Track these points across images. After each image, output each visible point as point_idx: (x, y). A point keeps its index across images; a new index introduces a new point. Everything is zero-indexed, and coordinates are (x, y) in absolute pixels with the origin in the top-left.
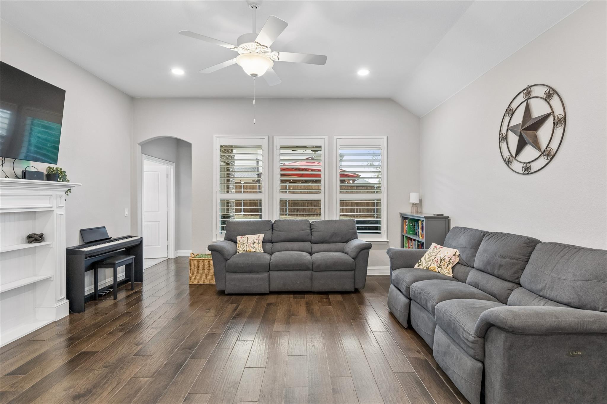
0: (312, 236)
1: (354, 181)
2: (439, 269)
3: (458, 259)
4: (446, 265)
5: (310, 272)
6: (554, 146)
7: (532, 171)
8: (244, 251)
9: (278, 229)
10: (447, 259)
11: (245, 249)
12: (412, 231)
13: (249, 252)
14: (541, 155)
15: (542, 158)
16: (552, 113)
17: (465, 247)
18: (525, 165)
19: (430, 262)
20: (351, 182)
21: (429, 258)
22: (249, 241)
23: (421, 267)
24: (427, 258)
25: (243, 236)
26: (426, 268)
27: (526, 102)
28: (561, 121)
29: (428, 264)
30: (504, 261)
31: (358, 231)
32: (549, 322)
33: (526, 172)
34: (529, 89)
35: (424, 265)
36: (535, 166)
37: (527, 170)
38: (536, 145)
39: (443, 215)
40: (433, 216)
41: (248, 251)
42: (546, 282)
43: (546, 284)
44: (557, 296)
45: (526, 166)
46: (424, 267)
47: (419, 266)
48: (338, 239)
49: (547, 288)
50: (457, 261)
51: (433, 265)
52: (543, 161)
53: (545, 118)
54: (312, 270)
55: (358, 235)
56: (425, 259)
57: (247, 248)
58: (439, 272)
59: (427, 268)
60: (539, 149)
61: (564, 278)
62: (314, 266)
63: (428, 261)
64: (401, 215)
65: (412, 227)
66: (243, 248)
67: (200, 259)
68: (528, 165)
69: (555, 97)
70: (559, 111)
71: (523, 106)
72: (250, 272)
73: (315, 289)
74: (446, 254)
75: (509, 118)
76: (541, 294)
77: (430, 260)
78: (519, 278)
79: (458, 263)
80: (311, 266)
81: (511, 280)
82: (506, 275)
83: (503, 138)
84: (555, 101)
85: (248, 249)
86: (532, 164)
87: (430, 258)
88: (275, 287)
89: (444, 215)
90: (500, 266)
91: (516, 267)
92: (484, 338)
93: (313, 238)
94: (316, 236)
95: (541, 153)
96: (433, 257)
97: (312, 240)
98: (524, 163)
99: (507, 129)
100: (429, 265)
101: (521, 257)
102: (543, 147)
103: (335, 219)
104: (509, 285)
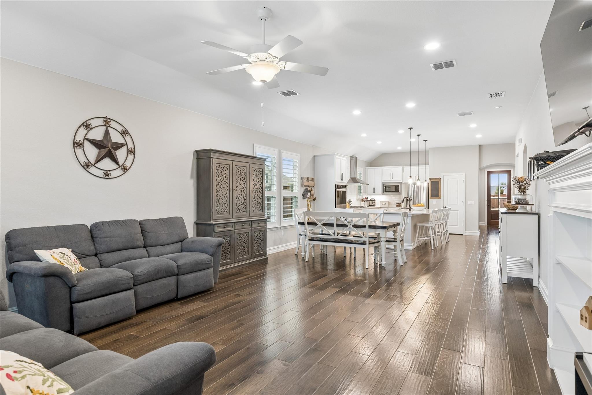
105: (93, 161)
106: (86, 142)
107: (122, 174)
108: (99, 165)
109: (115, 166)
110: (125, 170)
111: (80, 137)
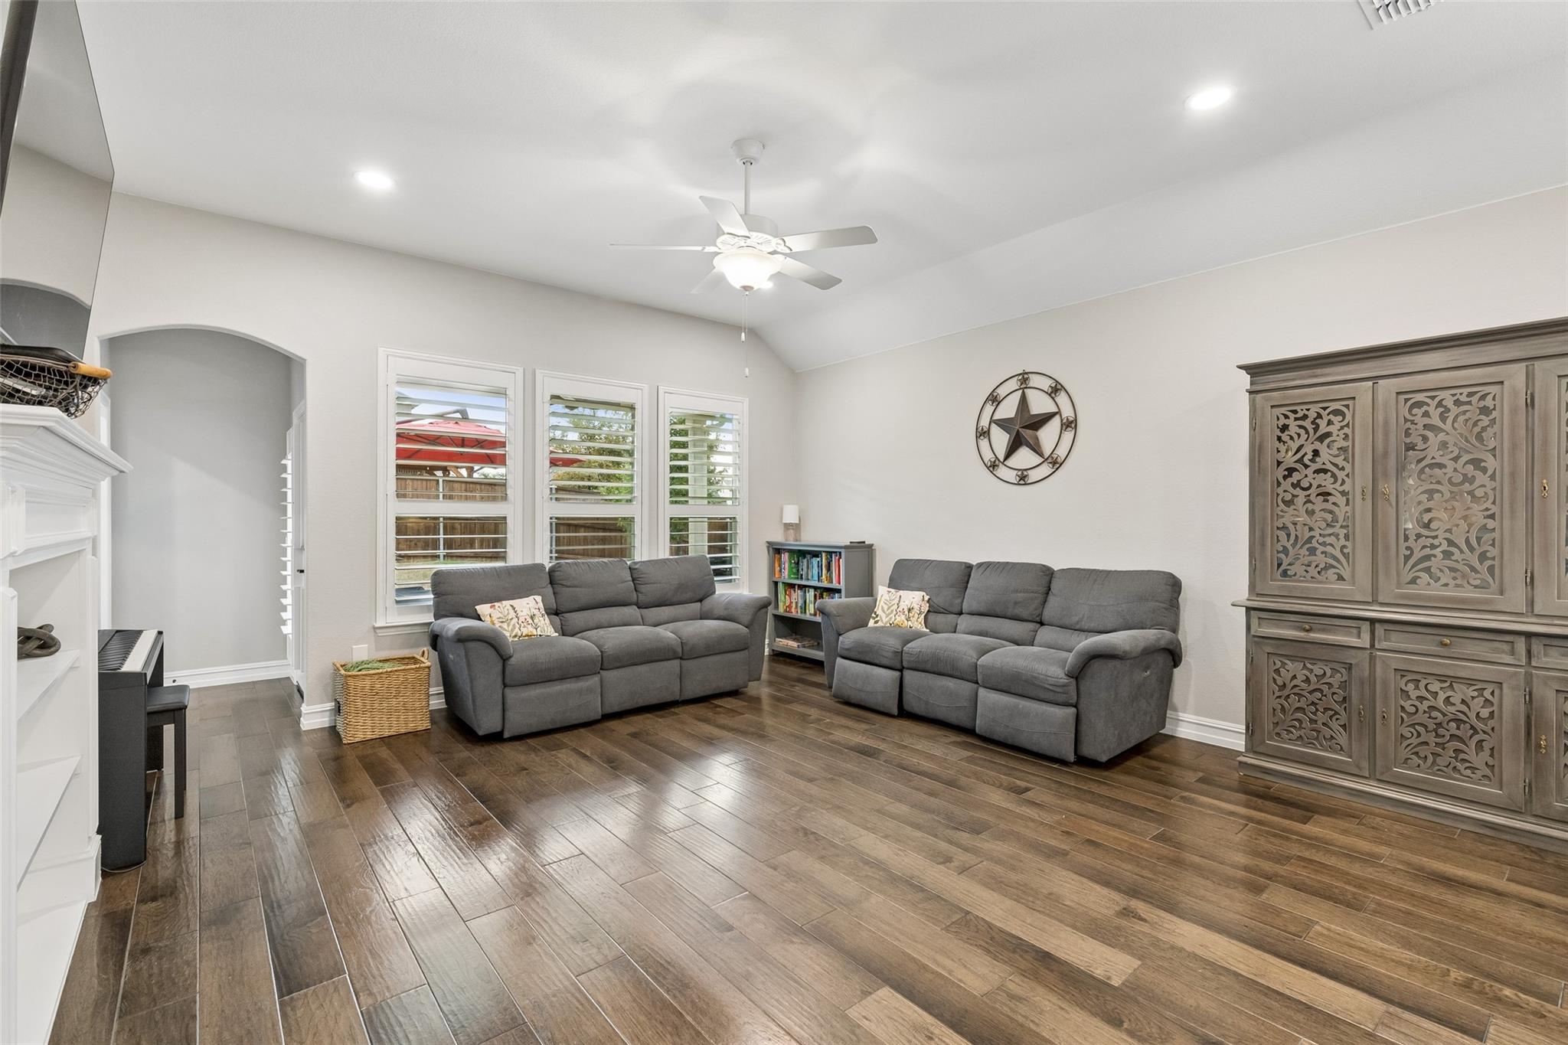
0: (639, 594)
1: (471, 471)
2: (910, 623)
3: (928, 605)
4: (916, 616)
5: (677, 662)
6: (1061, 452)
7: (1029, 481)
8: (515, 636)
9: (569, 584)
10: (917, 607)
11: (517, 633)
12: (794, 574)
13: (526, 638)
14: (1043, 462)
15: (1045, 465)
16: (1058, 413)
17: (939, 587)
18: (1020, 473)
19: (893, 615)
20: (464, 472)
21: (888, 609)
22: (520, 614)
23: (880, 624)
24: (886, 609)
25: (495, 604)
26: (889, 625)
27: (1021, 391)
28: (1070, 425)
29: (891, 618)
30: (1020, 596)
31: (716, 579)
32: (1142, 645)
33: (1022, 482)
34: (1026, 376)
35: (885, 620)
36: (1034, 476)
37: (1023, 478)
38: (1037, 449)
39: (864, 542)
40: (849, 544)
41: (525, 636)
42: (1083, 613)
43: (1084, 615)
44: (1098, 625)
45: (1022, 473)
46: (886, 623)
47: (876, 622)
48: (689, 595)
49: (1085, 619)
50: (927, 609)
51: (898, 619)
52: (1046, 469)
53: (1048, 418)
54: (681, 658)
55: (717, 585)
56: (883, 611)
57: (521, 628)
58: (911, 627)
59: (891, 624)
60: (1041, 454)
61: (1105, 604)
62: (686, 648)
63: (890, 614)
64: (770, 544)
65: (793, 565)
66: (512, 630)
67: (377, 671)
68: (1025, 473)
69: (1063, 393)
70: (1067, 412)
71: (1016, 397)
72: (562, 678)
73: (689, 694)
74: (912, 600)
75: (994, 408)
76: (1077, 627)
77: (892, 611)
78: (1041, 615)
79: (928, 611)
80: (679, 650)
81: (1030, 619)
82: (1025, 614)
83: (983, 434)
84: (1062, 398)
85: (525, 631)
86: (1029, 472)
87: (892, 608)
88: (614, 704)
89: (866, 543)
90: (1016, 603)
91: (1036, 601)
92: (1077, 679)
93: (641, 598)
94: (649, 592)
95: (1043, 460)
96: (896, 607)
97: (639, 602)
98: (1019, 470)
99: (990, 422)
100: (893, 620)
101: (1039, 589)
102: (1047, 453)
103: (661, 557)
104: (1032, 626)
105: (1001, 457)
106: (994, 427)
107: (1052, 474)
108: (1010, 462)
109: (1038, 460)
110: (1056, 464)
111: (985, 422)
